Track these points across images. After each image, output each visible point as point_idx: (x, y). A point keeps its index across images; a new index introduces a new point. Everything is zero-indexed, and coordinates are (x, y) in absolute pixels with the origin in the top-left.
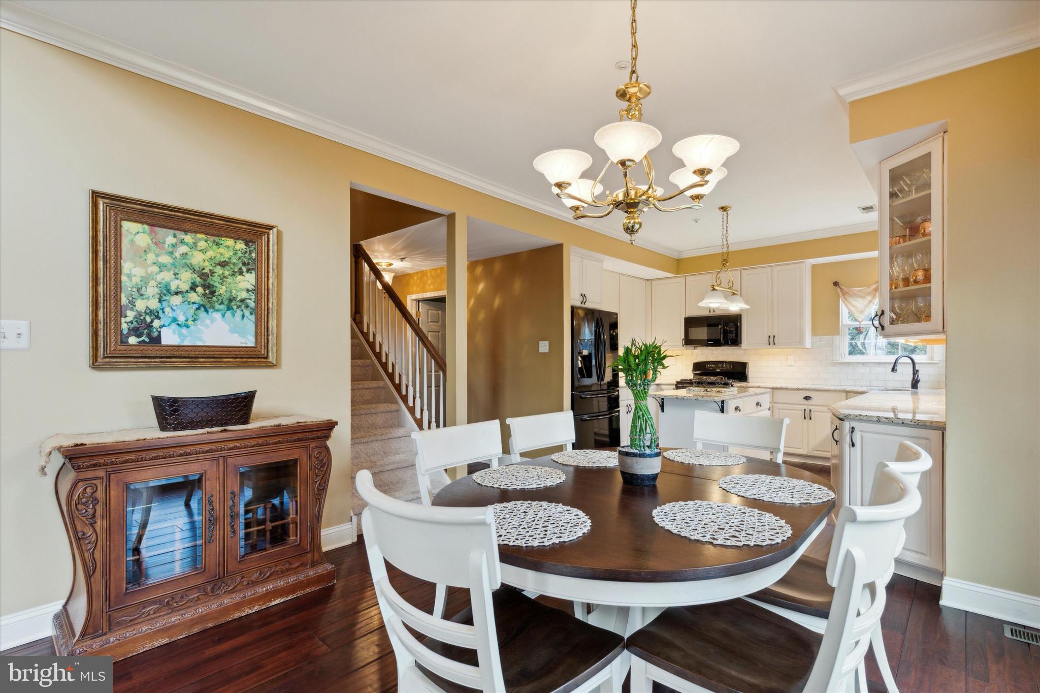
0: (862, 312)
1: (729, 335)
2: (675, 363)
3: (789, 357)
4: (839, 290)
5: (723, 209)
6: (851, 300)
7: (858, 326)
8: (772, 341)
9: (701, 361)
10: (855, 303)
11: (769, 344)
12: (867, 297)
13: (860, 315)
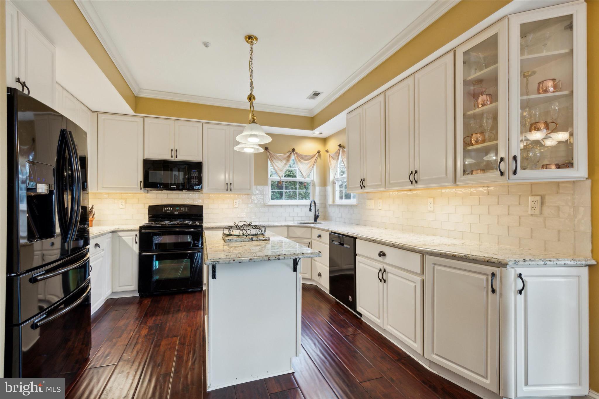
0: (282, 170)
1: (192, 180)
2: (123, 207)
3: (235, 201)
4: (268, 154)
5: (250, 38)
6: (274, 161)
7: (279, 180)
8: (229, 187)
9: (155, 204)
10: (277, 164)
11: (227, 190)
12: (283, 161)
13: (281, 173)
